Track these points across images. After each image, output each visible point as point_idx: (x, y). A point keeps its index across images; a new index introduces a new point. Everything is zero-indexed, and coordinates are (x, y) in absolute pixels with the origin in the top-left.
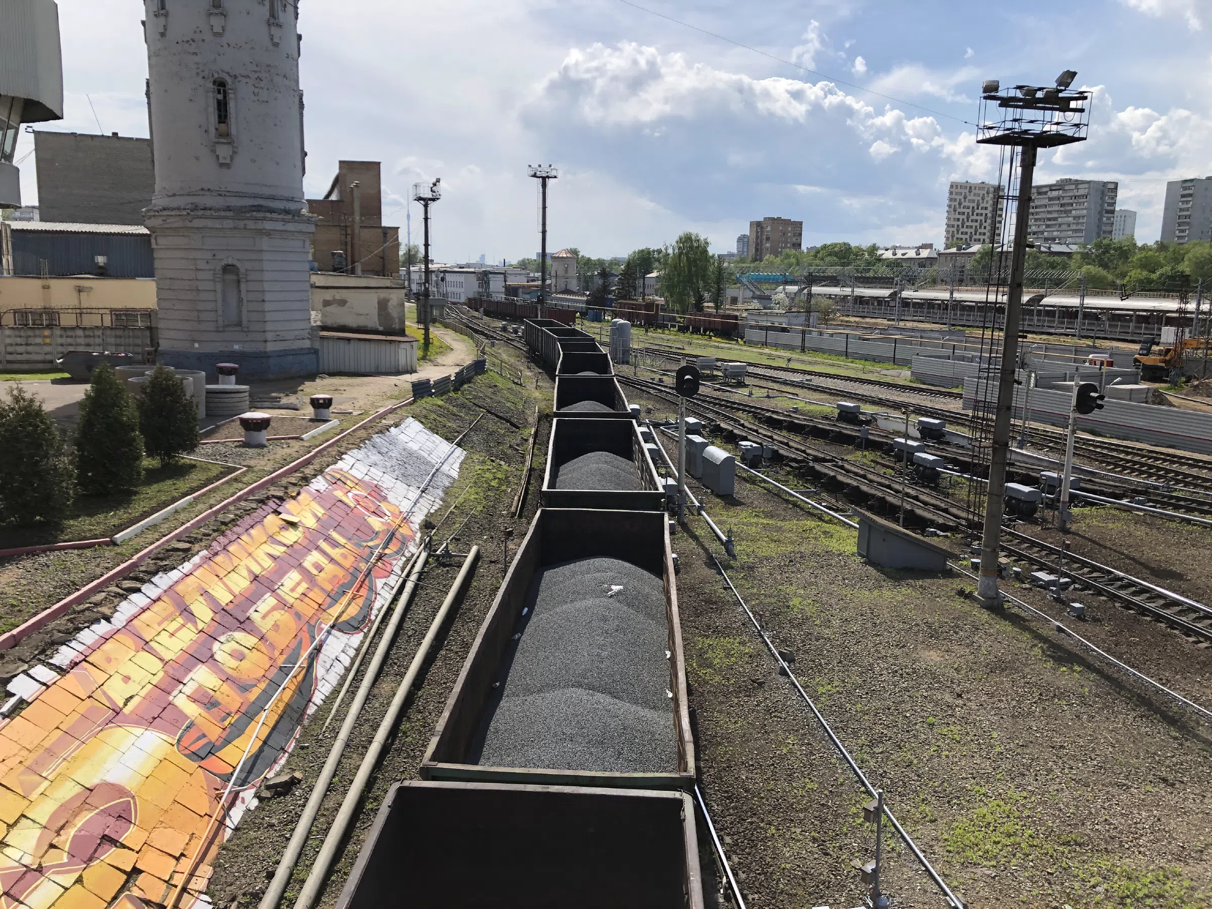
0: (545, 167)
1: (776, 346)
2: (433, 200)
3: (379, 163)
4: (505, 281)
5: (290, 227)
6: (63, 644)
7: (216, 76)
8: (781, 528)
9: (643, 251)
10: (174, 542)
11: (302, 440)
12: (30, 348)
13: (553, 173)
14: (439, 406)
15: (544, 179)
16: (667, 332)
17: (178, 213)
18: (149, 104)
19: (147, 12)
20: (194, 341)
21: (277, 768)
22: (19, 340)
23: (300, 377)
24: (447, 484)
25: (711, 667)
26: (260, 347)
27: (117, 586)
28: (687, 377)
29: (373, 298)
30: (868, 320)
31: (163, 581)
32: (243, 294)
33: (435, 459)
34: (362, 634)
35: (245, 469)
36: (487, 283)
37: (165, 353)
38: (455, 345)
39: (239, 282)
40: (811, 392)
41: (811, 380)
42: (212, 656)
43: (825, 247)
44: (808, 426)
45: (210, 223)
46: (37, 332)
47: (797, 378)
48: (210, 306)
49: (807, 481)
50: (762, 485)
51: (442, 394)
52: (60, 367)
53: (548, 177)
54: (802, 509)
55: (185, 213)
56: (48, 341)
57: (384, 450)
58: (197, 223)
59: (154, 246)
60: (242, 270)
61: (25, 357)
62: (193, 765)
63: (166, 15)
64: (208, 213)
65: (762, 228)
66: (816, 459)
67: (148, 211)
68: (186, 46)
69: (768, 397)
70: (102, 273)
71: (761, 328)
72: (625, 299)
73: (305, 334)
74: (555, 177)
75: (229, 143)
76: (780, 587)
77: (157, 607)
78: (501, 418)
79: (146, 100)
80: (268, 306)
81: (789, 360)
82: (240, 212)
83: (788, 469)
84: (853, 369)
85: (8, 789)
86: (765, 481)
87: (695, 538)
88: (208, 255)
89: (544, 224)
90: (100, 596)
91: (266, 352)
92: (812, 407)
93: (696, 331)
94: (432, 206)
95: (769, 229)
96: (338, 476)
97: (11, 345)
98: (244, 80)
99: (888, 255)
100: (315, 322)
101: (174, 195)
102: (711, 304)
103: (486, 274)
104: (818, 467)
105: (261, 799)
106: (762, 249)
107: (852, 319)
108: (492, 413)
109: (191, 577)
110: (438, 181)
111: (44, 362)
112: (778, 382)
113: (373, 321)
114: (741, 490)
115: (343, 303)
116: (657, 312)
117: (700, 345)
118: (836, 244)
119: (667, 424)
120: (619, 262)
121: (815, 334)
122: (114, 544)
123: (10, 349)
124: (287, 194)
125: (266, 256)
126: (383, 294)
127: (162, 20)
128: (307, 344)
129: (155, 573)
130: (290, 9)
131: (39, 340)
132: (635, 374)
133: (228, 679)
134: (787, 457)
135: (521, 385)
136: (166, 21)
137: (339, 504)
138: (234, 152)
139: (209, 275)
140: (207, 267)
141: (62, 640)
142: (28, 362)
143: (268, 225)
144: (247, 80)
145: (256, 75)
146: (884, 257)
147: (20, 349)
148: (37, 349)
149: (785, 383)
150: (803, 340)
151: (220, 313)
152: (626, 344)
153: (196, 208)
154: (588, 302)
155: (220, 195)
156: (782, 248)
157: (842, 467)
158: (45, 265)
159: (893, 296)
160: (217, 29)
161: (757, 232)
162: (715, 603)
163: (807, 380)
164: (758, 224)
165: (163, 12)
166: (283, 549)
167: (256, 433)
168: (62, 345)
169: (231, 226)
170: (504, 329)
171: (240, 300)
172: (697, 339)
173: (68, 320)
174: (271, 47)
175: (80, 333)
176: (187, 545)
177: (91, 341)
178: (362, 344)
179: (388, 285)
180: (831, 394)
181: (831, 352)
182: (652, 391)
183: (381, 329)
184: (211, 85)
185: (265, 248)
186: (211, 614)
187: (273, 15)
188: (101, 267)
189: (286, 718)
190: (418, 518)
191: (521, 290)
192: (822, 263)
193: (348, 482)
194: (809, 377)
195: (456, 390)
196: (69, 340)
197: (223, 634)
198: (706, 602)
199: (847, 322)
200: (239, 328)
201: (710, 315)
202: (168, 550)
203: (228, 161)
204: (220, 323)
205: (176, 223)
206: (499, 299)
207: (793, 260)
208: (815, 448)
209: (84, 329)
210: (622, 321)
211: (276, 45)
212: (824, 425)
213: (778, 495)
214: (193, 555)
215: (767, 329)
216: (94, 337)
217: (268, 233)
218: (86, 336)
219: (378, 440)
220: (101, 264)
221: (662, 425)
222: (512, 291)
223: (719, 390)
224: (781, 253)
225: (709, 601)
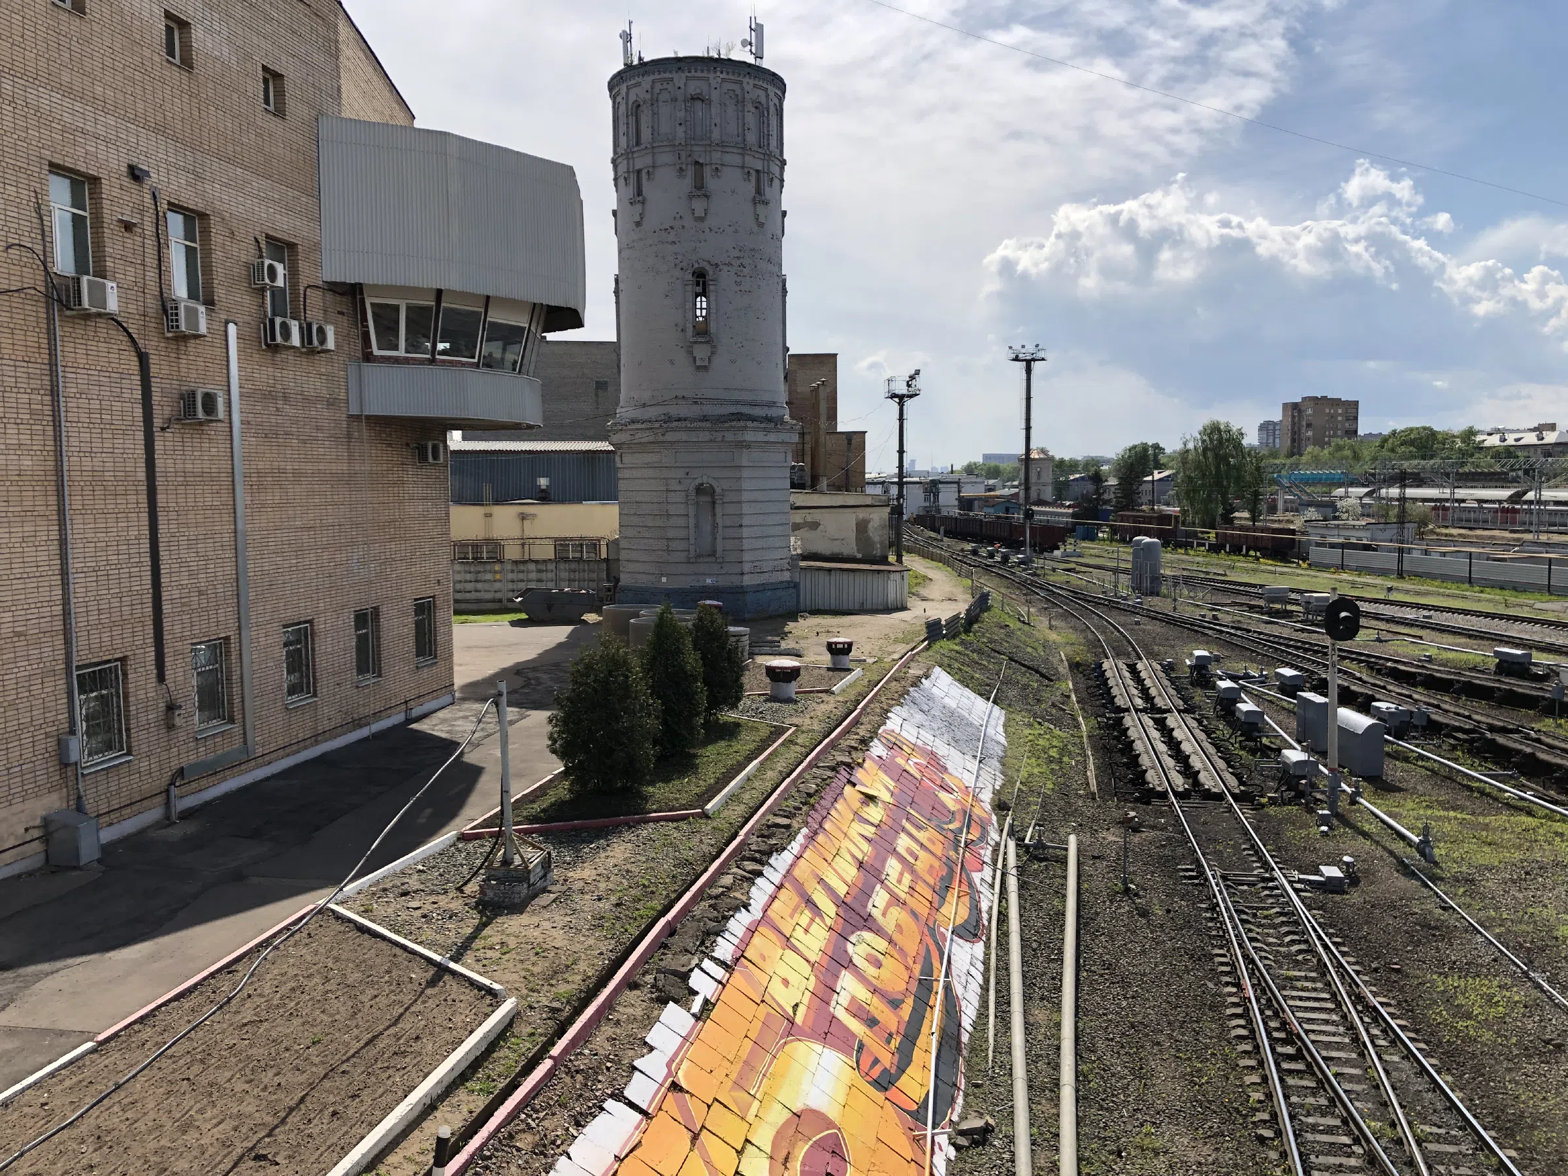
0: (1030, 348)
1: (1360, 570)
2: (911, 396)
3: (835, 355)
4: (959, 492)
5: (772, 437)
6: (718, 934)
7: (696, 266)
8: (1487, 825)
9: (1134, 447)
10: (771, 817)
11: (833, 693)
12: (479, 586)
13: (1041, 355)
14: (957, 652)
15: (1029, 363)
16: (1192, 552)
17: (649, 425)
18: (617, 303)
19: (619, 200)
20: (662, 575)
21: (958, 1108)
22: (468, 577)
23: (780, 616)
24: (1001, 754)
25: (1470, 1019)
26: (735, 581)
27: (738, 867)
28: (1343, 614)
29: (850, 519)
30: (1479, 532)
31: (781, 861)
32: (719, 520)
33: (975, 720)
34: (982, 943)
35: (794, 729)
36: (936, 496)
37: (625, 589)
38: (931, 574)
39: (714, 503)
40: (1437, 634)
41: (1430, 617)
42: (851, 961)
43: (1394, 433)
44: (1458, 681)
45: (683, 436)
46: (488, 567)
47: (1410, 614)
48: (682, 533)
49: (1486, 759)
50: (1420, 763)
51: (954, 637)
52: (519, 606)
53: (1034, 360)
54: (1496, 799)
55: (657, 425)
56: (498, 576)
57: (926, 708)
58: (670, 437)
59: (619, 465)
60: (718, 490)
61: (473, 596)
62: (879, 1096)
63: (643, 203)
64: (682, 424)
65: (1300, 411)
66: (1492, 728)
67: (615, 424)
68: (664, 234)
69: (1379, 640)
70: (544, 497)
71: (1333, 546)
72: (1128, 510)
73: (784, 564)
74: (1043, 359)
75: (707, 342)
76: (1530, 910)
77: (783, 894)
78: (1028, 668)
79: (614, 298)
80: (746, 532)
81: (1390, 589)
82: (719, 421)
83: (1452, 741)
84: (1489, 600)
85: (725, 1106)
86: (1421, 757)
87: (1366, 835)
88: (681, 474)
89: (1028, 420)
90: (727, 880)
91: (742, 587)
92: (1451, 655)
93: (1236, 550)
94: (909, 403)
95: (1310, 411)
96: (893, 740)
97: (460, 582)
98: (726, 268)
99: (1494, 441)
100: (795, 549)
101: (644, 405)
102: (1246, 515)
103: (935, 483)
104: (1501, 740)
105: (958, 1148)
106: (1300, 440)
107: (1455, 531)
108: (1016, 662)
109: (802, 860)
110: (917, 372)
111: (493, 601)
112: (1383, 620)
113: (850, 547)
114: (1394, 771)
115: (815, 525)
116: (1176, 526)
117: (1247, 570)
118: (1412, 430)
119: (1247, 677)
120: (1098, 462)
121: (1416, 554)
122: (705, 816)
123: (458, 586)
124: (766, 398)
125: (745, 473)
126: (862, 514)
127: (639, 207)
128: (786, 576)
129: (770, 854)
130: (776, 182)
131: (489, 576)
132: (1175, 609)
133: (875, 991)
134: (1447, 725)
135: (1029, 624)
136: (643, 209)
137: (905, 774)
138: (713, 353)
139: (679, 497)
140: (678, 488)
141: (716, 929)
142: (478, 601)
143: (749, 436)
144: (729, 268)
145: (738, 262)
146: (1486, 444)
147: (469, 586)
148: (487, 586)
149: (1392, 620)
150: (1400, 561)
151: (692, 541)
152: (1155, 568)
153: (669, 419)
154: (1074, 515)
155: (696, 403)
156: (1330, 436)
157: (1538, 741)
158: (487, 490)
159: (1516, 498)
160: (699, 213)
161: (1293, 417)
162: (1436, 928)
163: (1425, 617)
164: (1295, 406)
165: (640, 198)
166: (873, 829)
167: (784, 685)
168: (513, 581)
169: (707, 438)
170: (975, 552)
171: (715, 526)
172: (1241, 563)
173: (512, 552)
174: (755, 228)
175: (532, 567)
176: (785, 821)
177: (544, 576)
178: (845, 575)
179: (869, 503)
180: (1470, 636)
181: (1445, 578)
182: (1210, 632)
183: (859, 556)
184: (690, 277)
185: (745, 463)
186: (834, 908)
187: (759, 191)
188: (543, 491)
189: (945, 1048)
190: (987, 796)
191: (976, 503)
192: (1392, 455)
193: (905, 747)
194: (1426, 613)
195: (967, 631)
196: (521, 576)
197: (853, 933)
198: (1422, 927)
199: (1446, 535)
200: (711, 559)
201: (1247, 529)
202: (769, 827)
203: (706, 363)
204: (692, 553)
205: (646, 437)
206: (951, 514)
207: (1347, 453)
208: (1483, 715)
209: (536, 562)
210: (1147, 539)
211: (761, 225)
212: (1480, 680)
213: (1450, 777)
214: (796, 834)
215: (1343, 546)
216: (546, 571)
217: (747, 446)
218: (539, 571)
219: (916, 695)
220: (543, 487)
221: (1241, 678)
222: (966, 504)
223: (1303, 630)
224: (1329, 443)
225: (1426, 926)
